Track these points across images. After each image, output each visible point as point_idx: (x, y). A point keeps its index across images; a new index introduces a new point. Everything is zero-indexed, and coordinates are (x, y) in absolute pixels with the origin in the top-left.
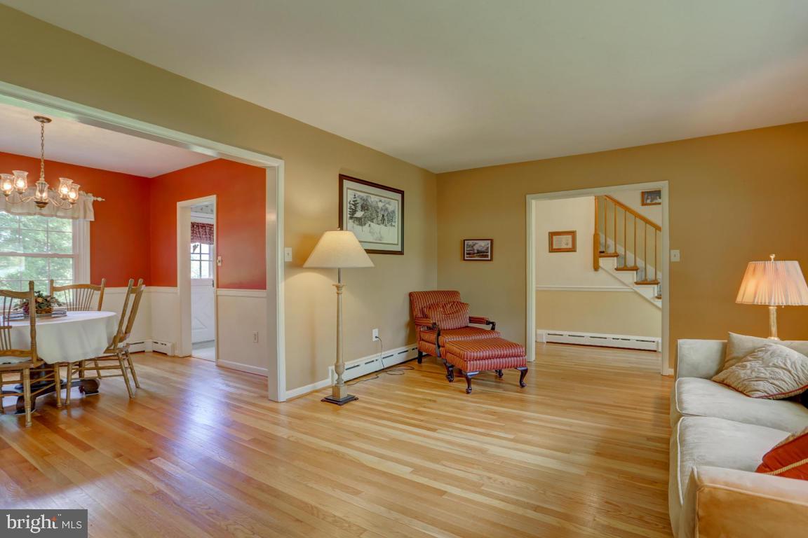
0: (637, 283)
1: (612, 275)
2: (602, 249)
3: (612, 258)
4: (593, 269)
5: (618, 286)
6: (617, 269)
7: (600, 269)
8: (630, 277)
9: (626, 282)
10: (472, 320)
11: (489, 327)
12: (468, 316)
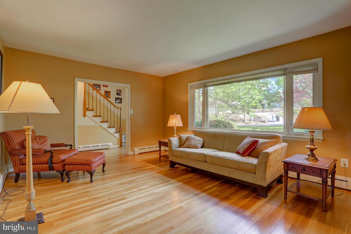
0: (101, 122)
1: (91, 119)
2: (87, 107)
3: (91, 111)
4: (83, 116)
5: (93, 124)
6: (93, 116)
7: (86, 116)
8: (98, 120)
9: (97, 122)
10: (52, 146)
11: (68, 148)
12: (49, 144)
